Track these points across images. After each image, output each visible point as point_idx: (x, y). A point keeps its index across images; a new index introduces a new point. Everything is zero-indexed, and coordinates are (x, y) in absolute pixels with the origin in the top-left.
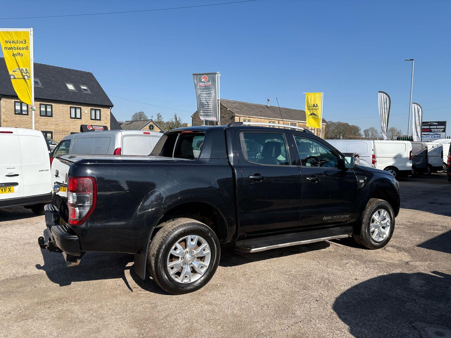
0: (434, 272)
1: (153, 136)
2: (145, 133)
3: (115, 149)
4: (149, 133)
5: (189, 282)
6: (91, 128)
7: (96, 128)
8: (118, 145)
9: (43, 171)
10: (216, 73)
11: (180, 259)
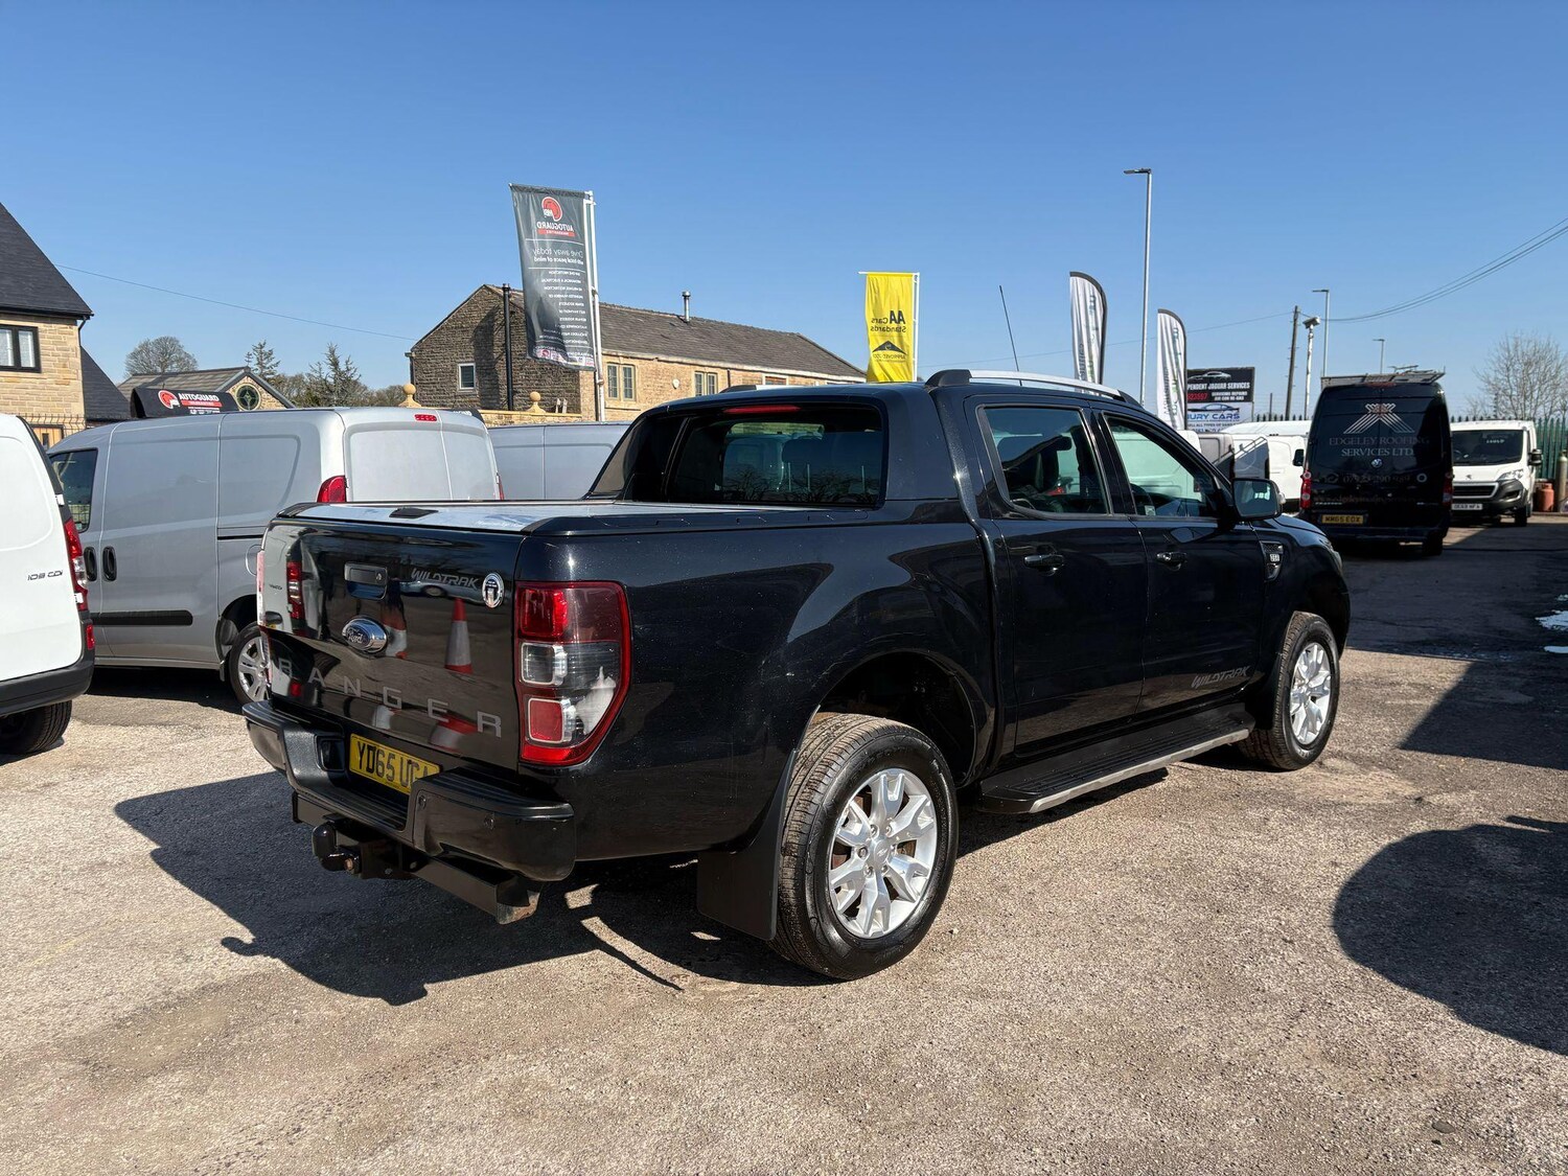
0: (1511, 819)
1: (446, 428)
2: (419, 417)
3: (323, 480)
4: (434, 419)
5: (885, 933)
6: (175, 402)
7: (192, 403)
8: (331, 467)
9: (42, 576)
10: (582, 196)
11: (855, 855)
